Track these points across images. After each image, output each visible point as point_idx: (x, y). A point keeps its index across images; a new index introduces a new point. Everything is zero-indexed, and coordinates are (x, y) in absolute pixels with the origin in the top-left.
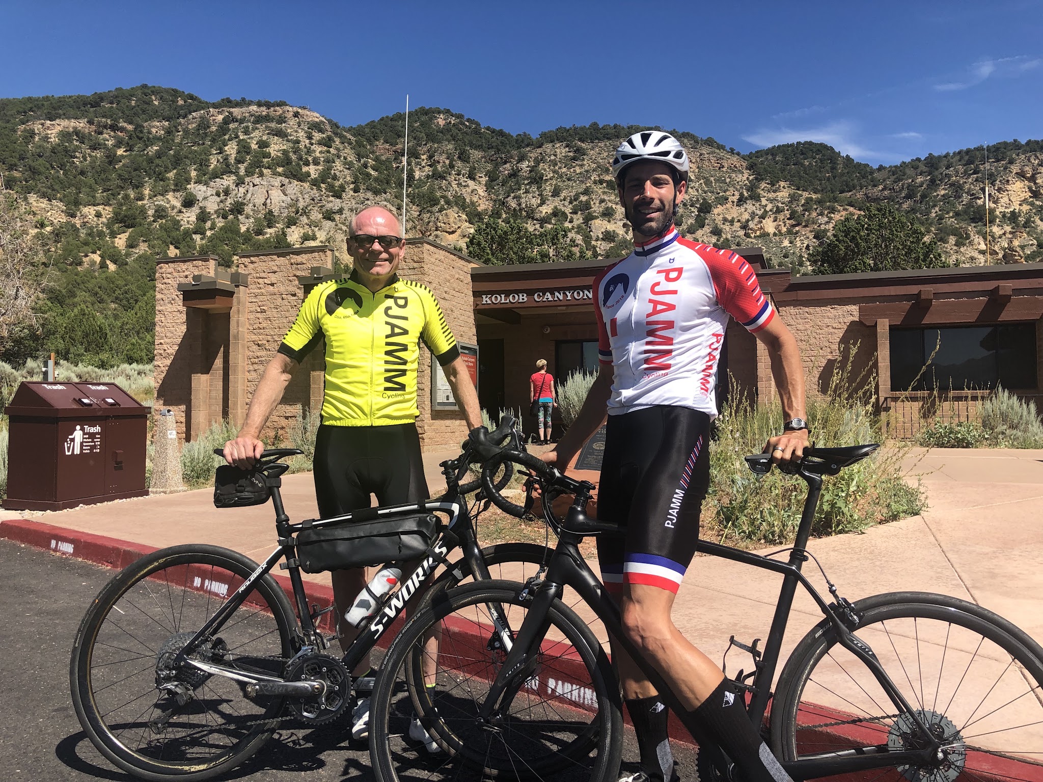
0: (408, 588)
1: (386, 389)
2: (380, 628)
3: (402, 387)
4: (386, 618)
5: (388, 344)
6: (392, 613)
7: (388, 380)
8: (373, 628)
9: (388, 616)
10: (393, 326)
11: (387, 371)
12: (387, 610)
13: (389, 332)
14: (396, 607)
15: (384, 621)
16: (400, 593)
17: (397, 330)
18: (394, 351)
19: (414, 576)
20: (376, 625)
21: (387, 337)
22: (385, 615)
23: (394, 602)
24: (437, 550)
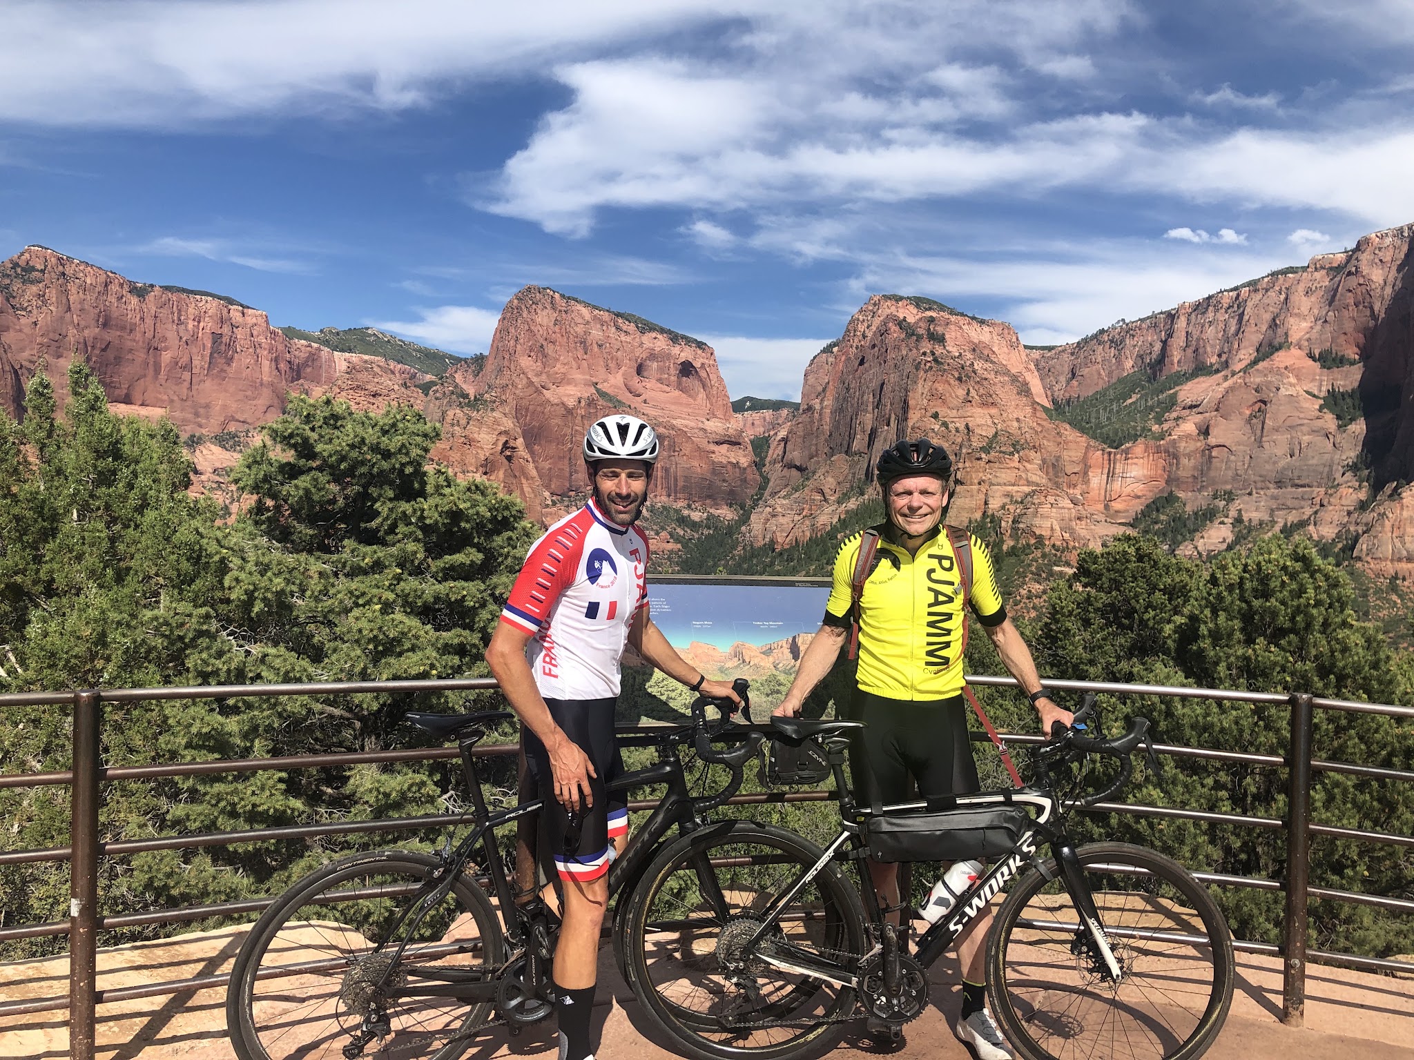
0: (991, 887)
1: (928, 664)
2: (960, 927)
3: (946, 661)
4: (966, 918)
5: (930, 614)
6: (972, 913)
7: (930, 653)
8: (952, 927)
9: (969, 917)
10: (937, 593)
11: (929, 644)
12: (967, 910)
13: (933, 601)
14: (977, 907)
15: (964, 921)
16: (982, 893)
17: (941, 598)
18: (937, 622)
19: (998, 875)
20: (955, 924)
21: (930, 605)
22: (964, 914)
23: (975, 901)
24: (1025, 849)
